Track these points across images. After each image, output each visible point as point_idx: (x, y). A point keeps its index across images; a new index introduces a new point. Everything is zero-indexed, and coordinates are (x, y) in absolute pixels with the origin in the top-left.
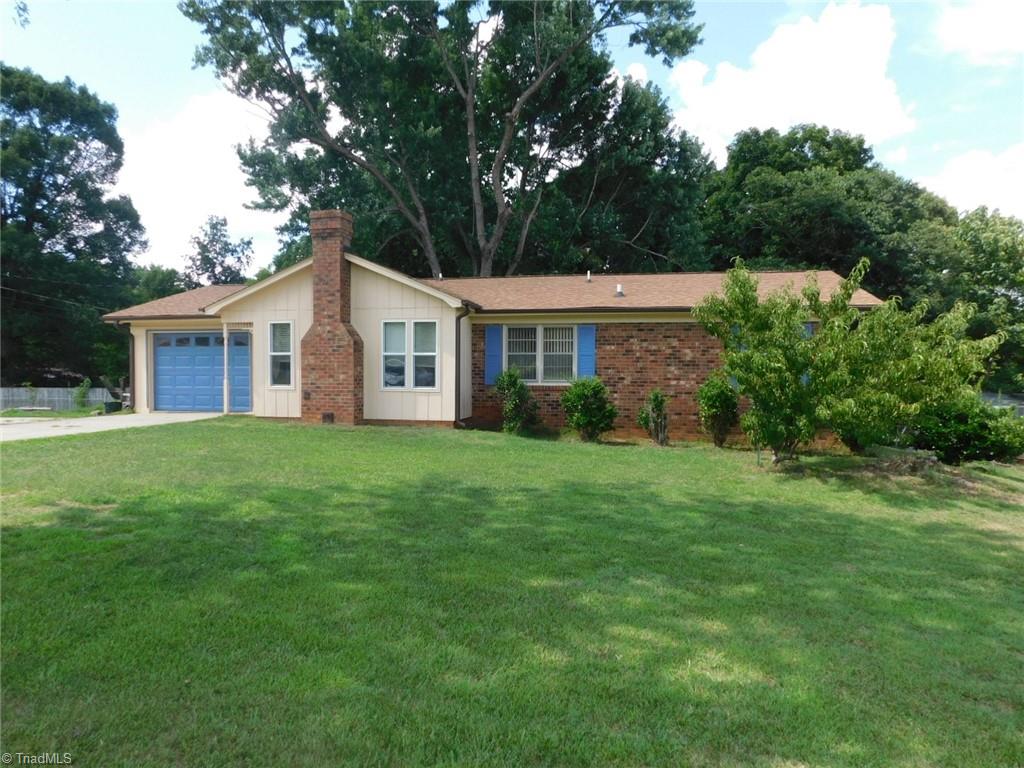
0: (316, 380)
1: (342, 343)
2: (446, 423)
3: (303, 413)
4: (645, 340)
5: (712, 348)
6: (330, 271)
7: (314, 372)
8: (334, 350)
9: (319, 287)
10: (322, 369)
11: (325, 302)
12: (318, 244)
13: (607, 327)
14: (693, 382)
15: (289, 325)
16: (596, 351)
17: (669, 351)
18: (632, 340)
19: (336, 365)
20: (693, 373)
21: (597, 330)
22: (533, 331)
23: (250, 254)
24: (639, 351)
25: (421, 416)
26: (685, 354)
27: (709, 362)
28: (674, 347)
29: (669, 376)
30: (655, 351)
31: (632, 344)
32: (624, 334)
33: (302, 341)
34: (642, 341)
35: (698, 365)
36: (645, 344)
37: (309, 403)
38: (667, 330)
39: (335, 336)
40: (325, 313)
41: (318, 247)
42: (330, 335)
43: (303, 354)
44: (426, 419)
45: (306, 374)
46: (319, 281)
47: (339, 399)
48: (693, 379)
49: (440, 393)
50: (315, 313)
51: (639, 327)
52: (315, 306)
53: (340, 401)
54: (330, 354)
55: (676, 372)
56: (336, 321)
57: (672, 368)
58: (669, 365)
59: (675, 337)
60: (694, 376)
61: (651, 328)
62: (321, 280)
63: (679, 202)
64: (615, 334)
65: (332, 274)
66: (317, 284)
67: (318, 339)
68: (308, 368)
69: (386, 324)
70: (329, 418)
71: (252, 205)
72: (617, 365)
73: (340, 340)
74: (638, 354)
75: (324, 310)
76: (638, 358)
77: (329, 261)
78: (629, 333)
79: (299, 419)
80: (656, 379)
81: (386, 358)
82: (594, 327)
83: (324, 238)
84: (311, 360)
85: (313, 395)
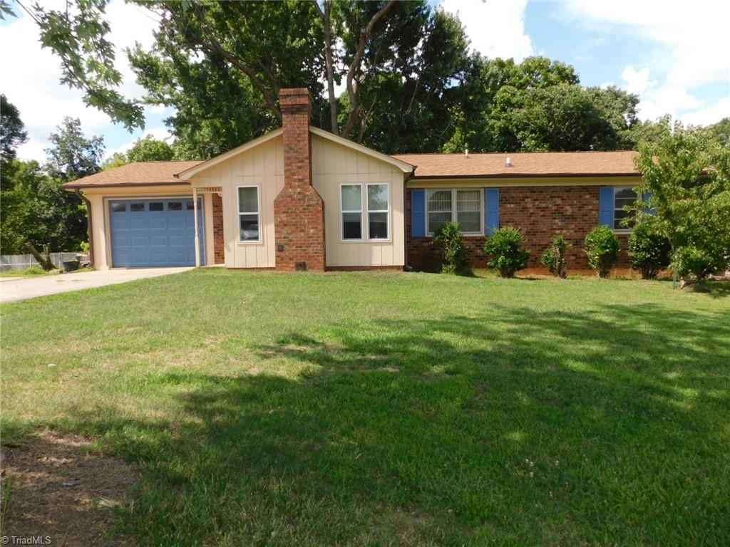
0: (290, 234)
1: (311, 203)
2: (398, 268)
3: (277, 263)
4: (537, 200)
5: (586, 205)
6: (299, 141)
7: (287, 228)
8: (304, 209)
9: (289, 155)
10: (294, 225)
11: (295, 168)
12: (288, 117)
13: (508, 189)
14: (572, 231)
15: (256, 188)
16: (499, 209)
17: (555, 208)
18: (526, 200)
19: (306, 221)
20: (573, 224)
21: (500, 192)
22: (449, 194)
23: (102, 148)
24: (532, 208)
25: (376, 263)
26: (567, 210)
27: (584, 216)
28: (558, 205)
29: (555, 227)
30: (544, 208)
31: (527, 203)
32: (521, 195)
33: (275, 201)
34: (534, 200)
35: (576, 218)
36: (537, 203)
37: (282, 254)
38: (553, 192)
39: (305, 196)
40: (296, 177)
41: (287, 120)
42: (300, 196)
43: (276, 213)
44: (380, 265)
45: (279, 229)
46: (289, 149)
47: (310, 250)
48: (573, 229)
49: (392, 243)
50: (286, 177)
51: (532, 190)
52: (286, 171)
53: (311, 251)
54: (301, 212)
55: (560, 224)
56: (305, 184)
57: (557, 221)
58: (555, 219)
59: (559, 197)
60: (573, 226)
61: (541, 190)
62: (291, 148)
63: (476, 105)
64: (513, 195)
65: (301, 143)
66: (288, 152)
67: (289, 199)
68: (281, 224)
69: (342, 186)
70: (302, 266)
71: (142, 100)
72: (516, 219)
73: (309, 200)
74: (531, 211)
75: (294, 174)
76: (531, 213)
77: (298, 132)
78: (524, 195)
79: (274, 268)
80: (545, 229)
81: (345, 215)
82: (498, 190)
83: (293, 113)
84: (284, 217)
85: (286, 247)
